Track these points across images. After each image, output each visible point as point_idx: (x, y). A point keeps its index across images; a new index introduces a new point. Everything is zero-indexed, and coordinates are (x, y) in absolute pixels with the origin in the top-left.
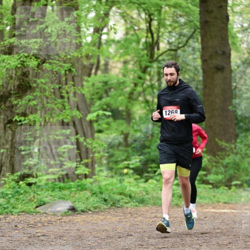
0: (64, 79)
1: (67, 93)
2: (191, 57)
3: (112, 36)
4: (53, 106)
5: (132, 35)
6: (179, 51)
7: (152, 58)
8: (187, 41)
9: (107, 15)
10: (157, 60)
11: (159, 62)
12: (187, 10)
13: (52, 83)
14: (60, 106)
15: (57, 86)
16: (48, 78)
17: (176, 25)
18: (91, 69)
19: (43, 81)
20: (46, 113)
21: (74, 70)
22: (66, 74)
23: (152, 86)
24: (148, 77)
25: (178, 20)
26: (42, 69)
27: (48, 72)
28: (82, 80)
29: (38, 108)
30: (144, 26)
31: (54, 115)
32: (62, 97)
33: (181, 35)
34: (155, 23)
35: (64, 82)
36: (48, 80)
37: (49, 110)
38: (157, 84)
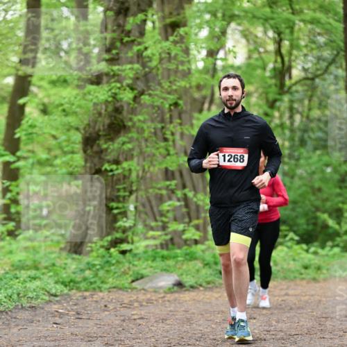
0: (168, 116)
1: (173, 134)
2: (332, 87)
3: (231, 61)
4: (154, 151)
5: (257, 59)
6: (317, 80)
7: (282, 89)
8: (327, 68)
9: (224, 33)
10: (289, 91)
11: (291, 93)
12: (328, 27)
13: (152, 121)
14: (163, 151)
15: (159, 126)
16: (148, 114)
17: (313, 46)
18: (203, 104)
19: (141, 118)
20: (144, 160)
21: (181, 102)
22: (170, 110)
23: (282, 126)
24: (277, 114)
25: (315, 39)
26: (139, 103)
27: (147, 107)
28: (191, 118)
29: (135, 153)
30: (271, 47)
31: (155, 163)
32: (166, 140)
33: (319, 59)
34: (286, 43)
35: (168, 120)
36: (147, 117)
37: (149, 156)
38: (288, 123)
